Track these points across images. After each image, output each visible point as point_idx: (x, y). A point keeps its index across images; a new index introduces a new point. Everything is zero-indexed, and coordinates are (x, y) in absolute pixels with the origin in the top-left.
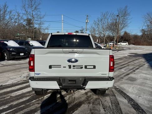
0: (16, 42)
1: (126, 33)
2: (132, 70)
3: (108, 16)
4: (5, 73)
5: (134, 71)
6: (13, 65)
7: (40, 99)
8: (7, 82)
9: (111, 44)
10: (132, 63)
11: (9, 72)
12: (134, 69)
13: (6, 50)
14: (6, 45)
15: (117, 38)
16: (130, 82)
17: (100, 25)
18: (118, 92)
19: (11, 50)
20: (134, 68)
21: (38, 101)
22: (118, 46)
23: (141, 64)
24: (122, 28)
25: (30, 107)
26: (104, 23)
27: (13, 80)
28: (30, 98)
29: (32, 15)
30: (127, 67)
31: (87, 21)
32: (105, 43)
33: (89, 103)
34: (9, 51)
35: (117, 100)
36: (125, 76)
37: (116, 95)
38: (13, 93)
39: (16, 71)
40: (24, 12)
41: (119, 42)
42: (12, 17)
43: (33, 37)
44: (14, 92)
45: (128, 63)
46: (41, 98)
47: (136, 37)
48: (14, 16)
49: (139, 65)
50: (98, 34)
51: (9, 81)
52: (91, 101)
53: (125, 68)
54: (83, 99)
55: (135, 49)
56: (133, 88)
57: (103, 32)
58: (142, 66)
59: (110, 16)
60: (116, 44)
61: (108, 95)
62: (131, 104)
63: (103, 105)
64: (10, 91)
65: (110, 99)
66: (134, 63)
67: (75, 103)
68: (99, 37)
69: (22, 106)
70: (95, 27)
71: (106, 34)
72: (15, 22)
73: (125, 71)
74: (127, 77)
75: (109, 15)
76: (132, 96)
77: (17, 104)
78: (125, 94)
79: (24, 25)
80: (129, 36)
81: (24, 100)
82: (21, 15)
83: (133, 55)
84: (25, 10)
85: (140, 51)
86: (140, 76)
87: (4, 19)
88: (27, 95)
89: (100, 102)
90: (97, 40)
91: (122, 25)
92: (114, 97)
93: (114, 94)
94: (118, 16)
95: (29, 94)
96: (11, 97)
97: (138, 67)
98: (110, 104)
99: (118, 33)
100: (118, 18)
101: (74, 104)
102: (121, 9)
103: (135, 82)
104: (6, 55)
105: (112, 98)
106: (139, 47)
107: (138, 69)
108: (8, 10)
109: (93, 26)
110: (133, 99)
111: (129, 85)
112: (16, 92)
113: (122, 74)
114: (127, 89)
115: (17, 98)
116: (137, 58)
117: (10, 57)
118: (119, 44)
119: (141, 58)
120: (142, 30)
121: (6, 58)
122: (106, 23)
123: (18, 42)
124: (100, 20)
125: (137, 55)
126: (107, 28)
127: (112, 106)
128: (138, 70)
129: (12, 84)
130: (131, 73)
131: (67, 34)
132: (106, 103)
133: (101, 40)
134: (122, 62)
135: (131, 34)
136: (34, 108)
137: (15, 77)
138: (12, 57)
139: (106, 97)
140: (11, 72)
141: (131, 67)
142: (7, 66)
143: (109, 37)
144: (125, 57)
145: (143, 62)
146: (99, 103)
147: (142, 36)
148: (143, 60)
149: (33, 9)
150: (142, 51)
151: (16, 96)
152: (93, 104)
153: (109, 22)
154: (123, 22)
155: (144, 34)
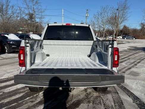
0: (17, 36)
1: (125, 27)
2: (133, 64)
3: (108, 10)
4: (3, 66)
5: (136, 65)
6: (13, 58)
7: (34, 97)
8: (3, 76)
9: (110, 38)
10: (133, 56)
11: (7, 66)
12: (136, 63)
13: (6, 43)
14: (7, 38)
15: (116, 32)
16: (132, 77)
17: (100, 19)
18: (121, 89)
19: (11, 43)
20: (135, 61)
21: (32, 98)
22: (117, 39)
23: (142, 58)
24: (122, 22)
25: (22, 106)
26: (103, 17)
27: (9, 74)
28: (24, 94)
29: (33, 9)
30: (128, 61)
31: (87, 15)
32: (105, 37)
33: (89, 102)
34: (10, 44)
35: (120, 98)
36: (127, 70)
37: (119, 92)
38: (6, 89)
39: (15, 64)
40: (25, 6)
41: (118, 36)
42: (14, 11)
43: (35, 30)
44: (7, 87)
45: (129, 56)
46: (35, 95)
47: (135, 31)
48: (17, 10)
49: (140, 59)
50: (97, 28)
51: (5, 75)
52: (91, 99)
53: (126, 62)
54: (82, 96)
55: (134, 43)
56: (137, 83)
57: (102, 26)
58: (143, 60)
59: (109, 10)
60: (115, 38)
61: (109, 92)
62: (136, 104)
63: (104, 104)
64: (4, 86)
65: (113, 97)
66: (134, 57)
67: (73, 101)
68: (99, 31)
69: (14, 104)
70: (95, 21)
71: (106, 28)
72: (18, 17)
73: (126, 65)
74: (128, 72)
75: (109, 8)
76: (137, 94)
77: (8, 102)
78: (129, 91)
79: (26, 20)
80: (129, 29)
81: (17, 97)
82: (23, 9)
83: (133, 48)
84: (26, 4)
85: (139, 44)
86: (143, 70)
87: (6, 13)
88: (21, 91)
89: (101, 100)
90: (97, 34)
91: (121, 19)
92: (117, 95)
93: (116, 91)
94: (118, 9)
95: (23, 90)
96: (4, 93)
97: (139, 61)
98: (113, 104)
99: (117, 26)
100: (118, 11)
101: (72, 103)
102: (121, 3)
103: (138, 77)
104: (6, 48)
105: (114, 95)
106: (138, 41)
107: (139, 62)
108: (10, 4)
109: (93, 20)
110: (139, 97)
111: (132, 80)
112: (10, 88)
113: (124, 68)
114: (130, 85)
115: (10, 94)
116: (137, 51)
117: (10, 51)
118: (118, 37)
119: (141, 52)
120: (142, 24)
121: (7, 51)
122: (106, 16)
123: (19, 36)
124: (100, 13)
125: (136, 49)
126: (107, 21)
127: (115, 106)
128: (139, 64)
129: (7, 78)
130: (133, 67)
131: (65, 24)
132: (108, 103)
133: (100, 34)
134: (122, 56)
135: (130, 28)
136: (26, 108)
137: (12, 71)
138: (12, 50)
139: (108, 95)
140: (9, 65)
141: (132, 61)
142: (6, 59)
143: (108, 31)
144: (125, 51)
145: (144, 56)
146: (100, 102)
147: (141, 30)
148: (144, 54)
149: (34, 4)
150: (141, 44)
151: (9, 92)
152: (93, 103)
153: (109, 15)
154: (123, 16)
155: (143, 27)
